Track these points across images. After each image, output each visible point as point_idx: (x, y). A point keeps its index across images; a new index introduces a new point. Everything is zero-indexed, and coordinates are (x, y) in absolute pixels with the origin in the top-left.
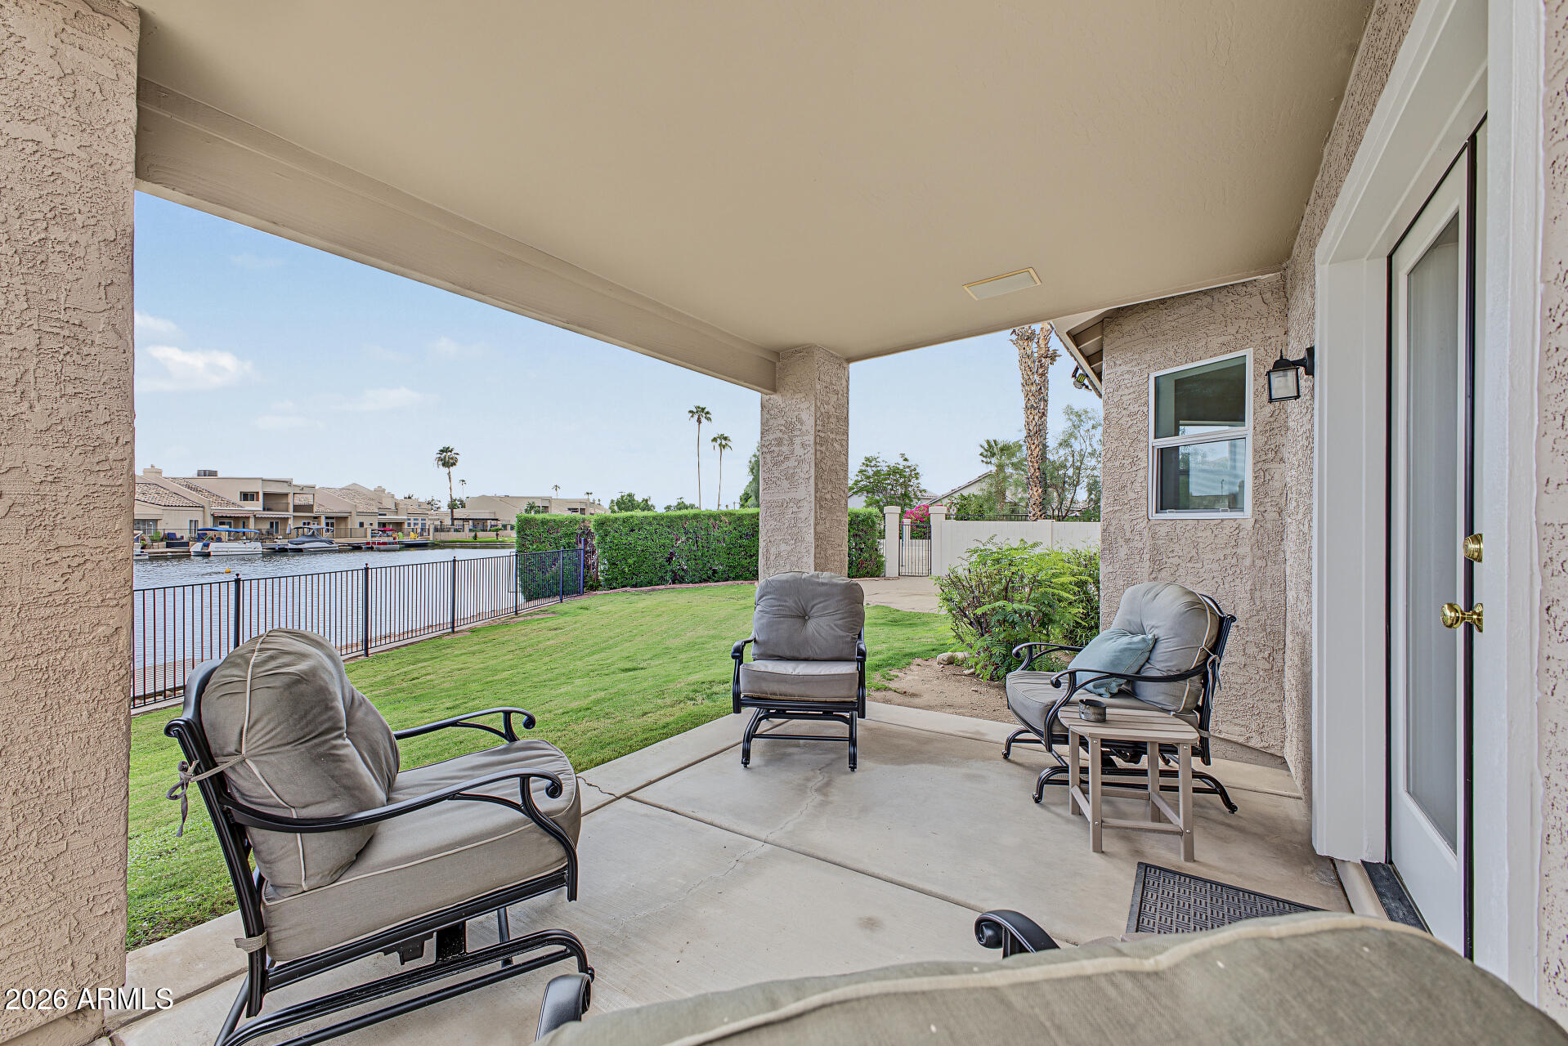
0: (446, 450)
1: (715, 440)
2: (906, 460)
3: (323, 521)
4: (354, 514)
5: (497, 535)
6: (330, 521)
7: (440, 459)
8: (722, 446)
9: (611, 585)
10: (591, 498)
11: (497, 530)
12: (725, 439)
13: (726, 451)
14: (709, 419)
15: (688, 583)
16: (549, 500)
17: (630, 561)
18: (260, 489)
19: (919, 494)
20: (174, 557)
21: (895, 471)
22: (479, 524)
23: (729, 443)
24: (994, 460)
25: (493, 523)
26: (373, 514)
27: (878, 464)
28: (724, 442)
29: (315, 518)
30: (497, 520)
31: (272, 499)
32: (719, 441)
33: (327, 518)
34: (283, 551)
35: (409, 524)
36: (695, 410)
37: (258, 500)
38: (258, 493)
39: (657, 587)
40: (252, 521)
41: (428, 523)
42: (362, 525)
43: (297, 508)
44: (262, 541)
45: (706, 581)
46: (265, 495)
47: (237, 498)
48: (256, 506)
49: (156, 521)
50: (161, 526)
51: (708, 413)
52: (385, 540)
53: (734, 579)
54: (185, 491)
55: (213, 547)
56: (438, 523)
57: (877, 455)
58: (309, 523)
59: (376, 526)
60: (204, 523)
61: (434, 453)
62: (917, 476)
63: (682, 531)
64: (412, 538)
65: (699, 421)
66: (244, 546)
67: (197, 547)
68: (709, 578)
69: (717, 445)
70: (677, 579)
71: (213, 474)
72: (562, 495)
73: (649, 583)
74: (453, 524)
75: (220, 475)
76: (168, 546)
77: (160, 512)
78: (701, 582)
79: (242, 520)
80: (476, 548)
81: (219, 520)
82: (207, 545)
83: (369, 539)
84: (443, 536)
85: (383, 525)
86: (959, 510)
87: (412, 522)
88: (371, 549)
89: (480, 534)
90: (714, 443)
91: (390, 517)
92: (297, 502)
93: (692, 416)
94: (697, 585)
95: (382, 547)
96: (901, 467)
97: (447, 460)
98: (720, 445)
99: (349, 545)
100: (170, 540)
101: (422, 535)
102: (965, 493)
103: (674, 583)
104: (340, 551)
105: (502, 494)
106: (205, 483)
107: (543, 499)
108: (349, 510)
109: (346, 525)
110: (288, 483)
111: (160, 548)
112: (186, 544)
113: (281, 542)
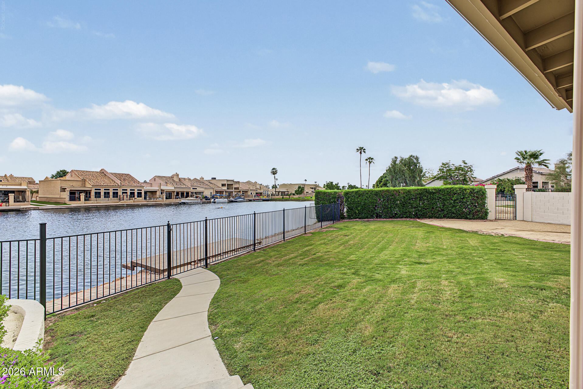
0: (274, 169)
1: (367, 160)
2: (465, 163)
3: (241, 192)
4: (249, 190)
5: (289, 197)
6: (243, 192)
7: (272, 172)
8: (370, 162)
9: (349, 217)
10: (316, 183)
11: (289, 195)
12: (372, 159)
13: (372, 164)
14: (365, 152)
15: (384, 218)
16: (304, 185)
17: (359, 208)
18: (225, 182)
19: (472, 179)
20: (207, 203)
21: (459, 169)
22: (283, 193)
23: (373, 161)
24: (526, 161)
25: (287, 193)
26: (254, 190)
27: (449, 166)
28: (371, 160)
29: (239, 191)
30: (288, 192)
31: (230, 186)
32: (369, 160)
33: (242, 191)
34: (232, 201)
35: (264, 193)
36: (359, 149)
37: (226, 186)
38: (225, 184)
39: (370, 219)
40: (224, 192)
41: (269, 193)
42: (251, 193)
43: (235, 188)
44: (227, 198)
45: (391, 218)
46: (228, 185)
47: (220, 186)
48: (225, 188)
49: (203, 193)
50: (204, 194)
51: (364, 149)
52: (258, 198)
53: (405, 218)
54: (209, 184)
55: (216, 200)
56: (272, 193)
57: (449, 162)
58: (238, 193)
59: (255, 194)
60: (214, 193)
61: (270, 170)
62: (471, 171)
63: (381, 197)
64: (265, 198)
65: (361, 153)
66: (223, 200)
67: (212, 200)
68: (393, 216)
69: (368, 162)
70: (378, 216)
71: (215, 179)
72: (307, 183)
73: (366, 217)
74: (276, 193)
75: (217, 179)
76: (206, 200)
77: (204, 190)
78: (389, 218)
79: (221, 192)
80: (283, 201)
81: (217, 192)
82: (215, 200)
83: (254, 198)
84: (273, 197)
85: (257, 193)
86: (498, 186)
87: (265, 193)
88: (255, 201)
89: (284, 197)
90: (367, 161)
91: (259, 191)
92: (235, 187)
93: (358, 151)
94: (388, 219)
95: (257, 200)
96: (462, 167)
97: (274, 172)
98: (369, 162)
99: (249, 200)
100: (206, 198)
101: (267, 197)
102: (501, 178)
103: (377, 218)
104: (247, 201)
105: (289, 183)
106: (213, 182)
107: (302, 185)
108: (248, 189)
109: (247, 194)
110: (233, 181)
111: (204, 200)
112: (210, 199)
113: (232, 199)
